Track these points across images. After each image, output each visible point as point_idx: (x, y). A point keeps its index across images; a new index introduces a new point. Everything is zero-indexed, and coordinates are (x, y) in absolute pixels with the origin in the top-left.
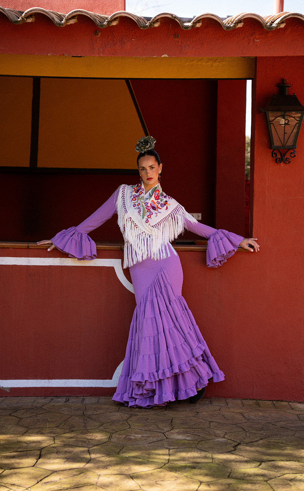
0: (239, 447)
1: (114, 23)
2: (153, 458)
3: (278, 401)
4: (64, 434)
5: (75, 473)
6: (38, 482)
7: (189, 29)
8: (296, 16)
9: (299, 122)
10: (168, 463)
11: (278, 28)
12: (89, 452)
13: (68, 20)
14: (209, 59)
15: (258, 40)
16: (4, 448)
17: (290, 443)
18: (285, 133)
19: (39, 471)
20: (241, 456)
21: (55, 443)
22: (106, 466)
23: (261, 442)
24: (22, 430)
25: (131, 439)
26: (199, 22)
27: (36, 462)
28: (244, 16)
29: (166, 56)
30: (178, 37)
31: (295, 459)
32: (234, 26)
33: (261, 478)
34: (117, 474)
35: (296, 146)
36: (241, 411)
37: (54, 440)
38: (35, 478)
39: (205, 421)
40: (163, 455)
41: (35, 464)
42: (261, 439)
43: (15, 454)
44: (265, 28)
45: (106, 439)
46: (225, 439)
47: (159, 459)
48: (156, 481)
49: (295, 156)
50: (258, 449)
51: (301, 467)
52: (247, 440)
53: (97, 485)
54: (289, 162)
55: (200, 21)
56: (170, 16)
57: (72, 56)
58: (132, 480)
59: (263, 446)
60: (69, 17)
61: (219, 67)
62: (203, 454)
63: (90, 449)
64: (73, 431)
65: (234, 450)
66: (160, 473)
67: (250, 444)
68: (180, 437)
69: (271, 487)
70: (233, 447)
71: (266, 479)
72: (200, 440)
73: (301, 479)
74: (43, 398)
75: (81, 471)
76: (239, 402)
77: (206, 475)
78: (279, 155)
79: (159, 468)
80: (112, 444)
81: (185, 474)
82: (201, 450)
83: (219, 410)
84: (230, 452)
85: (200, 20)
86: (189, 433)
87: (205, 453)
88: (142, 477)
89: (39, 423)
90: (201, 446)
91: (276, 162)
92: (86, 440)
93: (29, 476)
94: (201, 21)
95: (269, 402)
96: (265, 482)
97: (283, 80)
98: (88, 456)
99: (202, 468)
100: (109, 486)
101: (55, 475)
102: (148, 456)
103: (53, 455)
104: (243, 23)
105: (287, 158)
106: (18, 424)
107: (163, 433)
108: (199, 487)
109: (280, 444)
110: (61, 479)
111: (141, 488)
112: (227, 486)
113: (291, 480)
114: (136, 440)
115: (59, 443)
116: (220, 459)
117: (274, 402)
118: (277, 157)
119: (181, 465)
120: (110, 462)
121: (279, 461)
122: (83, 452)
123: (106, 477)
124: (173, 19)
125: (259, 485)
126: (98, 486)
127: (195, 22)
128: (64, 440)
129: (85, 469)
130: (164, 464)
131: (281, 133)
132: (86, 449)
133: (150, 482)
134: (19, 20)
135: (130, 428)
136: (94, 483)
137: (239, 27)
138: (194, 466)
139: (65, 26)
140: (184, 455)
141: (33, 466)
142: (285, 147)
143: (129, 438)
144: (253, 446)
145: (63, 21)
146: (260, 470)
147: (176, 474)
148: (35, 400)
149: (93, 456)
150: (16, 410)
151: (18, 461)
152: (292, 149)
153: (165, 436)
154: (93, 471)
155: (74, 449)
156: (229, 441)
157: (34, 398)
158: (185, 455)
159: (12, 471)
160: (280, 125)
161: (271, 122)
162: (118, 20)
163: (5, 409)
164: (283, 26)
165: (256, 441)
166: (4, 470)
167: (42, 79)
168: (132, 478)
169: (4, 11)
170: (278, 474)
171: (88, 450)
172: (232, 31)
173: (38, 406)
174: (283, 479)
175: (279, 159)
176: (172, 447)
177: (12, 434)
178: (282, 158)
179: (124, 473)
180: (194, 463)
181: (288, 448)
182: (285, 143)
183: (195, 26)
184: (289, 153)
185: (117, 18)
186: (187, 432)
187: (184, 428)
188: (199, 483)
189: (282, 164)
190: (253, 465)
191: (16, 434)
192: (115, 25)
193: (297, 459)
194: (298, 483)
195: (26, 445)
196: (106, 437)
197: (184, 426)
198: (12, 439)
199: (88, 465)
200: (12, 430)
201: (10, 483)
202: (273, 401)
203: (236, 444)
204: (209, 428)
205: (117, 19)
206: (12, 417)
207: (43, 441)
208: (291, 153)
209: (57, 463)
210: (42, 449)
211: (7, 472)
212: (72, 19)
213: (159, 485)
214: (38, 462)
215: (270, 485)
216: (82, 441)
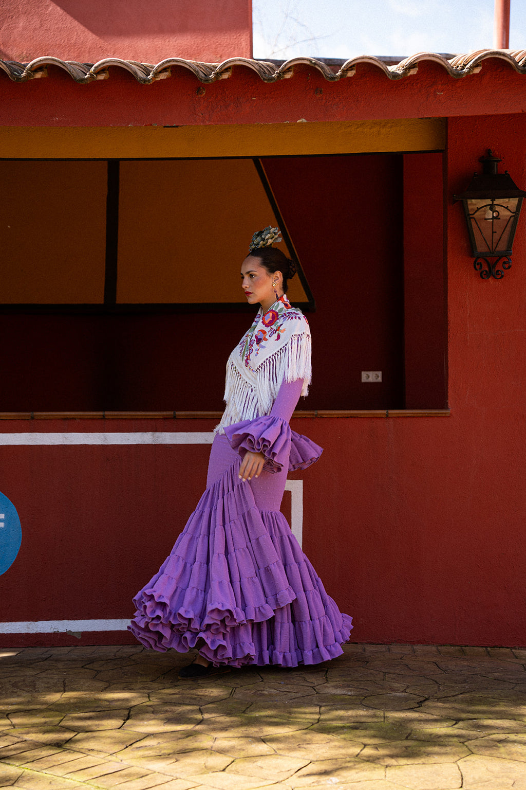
0: (426, 703)
1: (225, 76)
2: (296, 718)
3: (494, 647)
4: (163, 689)
5: (179, 736)
6: (127, 747)
7: (336, 80)
8: (497, 56)
9: (514, 214)
10: (318, 722)
11: (471, 74)
12: (201, 711)
13: (157, 74)
14: (375, 124)
15: (442, 92)
16: (76, 707)
17: (506, 698)
18: (493, 232)
19: (128, 734)
20: (428, 713)
21: (150, 700)
22: (226, 727)
23: (460, 696)
24: (101, 685)
25: (264, 695)
26: (351, 70)
27: (123, 724)
28: (418, 58)
29: (304, 120)
30: (321, 93)
31: (510, 717)
32: (404, 73)
33: (455, 739)
34: (242, 737)
35: (512, 252)
36: (434, 659)
37: (149, 697)
38: (122, 743)
39: (377, 672)
40: (311, 713)
41: (122, 726)
42: (461, 694)
43: (91, 714)
44: (452, 75)
45: (226, 694)
46: (406, 694)
47: (304, 718)
48: (299, 745)
49: (509, 267)
50: (456, 705)
51: (518, 726)
52: (439, 695)
53: (213, 749)
54: (502, 277)
55: (353, 68)
56: (308, 63)
57: (164, 125)
58: (263, 743)
59: (463, 701)
60: (158, 70)
61: (390, 136)
62: (371, 712)
63: (201, 708)
64: (176, 686)
65: (419, 707)
66: (305, 736)
67: (444, 699)
68: (338, 691)
69: (469, 749)
70: (418, 703)
71: (462, 740)
72: (367, 695)
73: (515, 740)
74: (132, 647)
75: (189, 735)
76: (434, 648)
77: (374, 737)
78: (486, 266)
79: (304, 729)
80: (235, 700)
81: (342, 736)
82: (368, 707)
83: (401, 659)
84: (412, 709)
85: (354, 65)
86: (351, 687)
87: (374, 711)
88: (278, 740)
89: (126, 676)
90: (368, 702)
91: (482, 277)
92: (196, 696)
93: (113, 740)
94: (355, 68)
95: (481, 649)
96: (462, 744)
97: (488, 151)
98: (199, 717)
99: (369, 729)
100: (230, 751)
101: (151, 739)
102: (288, 715)
103: (148, 716)
104: (417, 69)
105: (498, 271)
106: (94, 678)
107: (312, 687)
108: (361, 750)
109: (490, 699)
110: (159, 743)
111: (276, 752)
112: (404, 749)
113: (500, 741)
114: (271, 695)
115: (156, 700)
116: (396, 717)
117: (489, 648)
118: (482, 270)
119: (338, 725)
120: (232, 722)
121: (485, 719)
122: (192, 711)
123: (226, 740)
124: (312, 67)
125: (451, 747)
126: (214, 751)
127: (345, 69)
128: (164, 697)
129: (194, 731)
130: (311, 724)
131: (487, 233)
132: (197, 707)
133: (290, 745)
134: (86, 77)
135: (262, 681)
136: (209, 747)
137: (412, 74)
138: (357, 726)
139: (153, 83)
140: (341, 713)
141: (119, 728)
142: (493, 253)
143: (261, 693)
144: (448, 702)
145: (150, 76)
146: (454, 730)
147: (330, 736)
148: (120, 650)
149: (206, 716)
150: (92, 661)
151: (97, 722)
152: (506, 256)
153: (315, 690)
154: (207, 733)
155: (179, 708)
156: (411, 696)
157: (118, 646)
158: (343, 713)
159: (89, 734)
160: (486, 219)
161: (471, 216)
162: (231, 70)
163: (74, 660)
164: (477, 71)
165: (453, 696)
166: (77, 733)
167: (121, 162)
168: (264, 742)
169: (64, 65)
170: (482, 734)
171: (200, 709)
172: (401, 80)
173: (125, 656)
174: (487, 740)
175: (486, 271)
176: (324, 704)
177: (85, 691)
178: (490, 271)
179: (251, 736)
180: (357, 722)
181: (501, 703)
182: (494, 248)
183: (346, 75)
184: (500, 263)
185: (229, 68)
186: (348, 686)
187: (345, 681)
188: (363, 746)
189: (490, 279)
190: (445, 724)
191: (92, 691)
192: (227, 78)
193: (514, 717)
194: (510, 745)
195: (108, 703)
196: (226, 693)
197: (344, 679)
198: (87, 696)
199: (199, 727)
200: (87, 685)
201: (86, 748)
202: (486, 647)
203: (422, 699)
204: (383, 680)
205: (229, 70)
206: (87, 670)
207: (133, 698)
208: (504, 263)
209: (154, 725)
210: (131, 708)
211: (80, 736)
212: (163, 72)
213: (303, 749)
214: (125, 724)
215: (467, 747)
216: (191, 698)
